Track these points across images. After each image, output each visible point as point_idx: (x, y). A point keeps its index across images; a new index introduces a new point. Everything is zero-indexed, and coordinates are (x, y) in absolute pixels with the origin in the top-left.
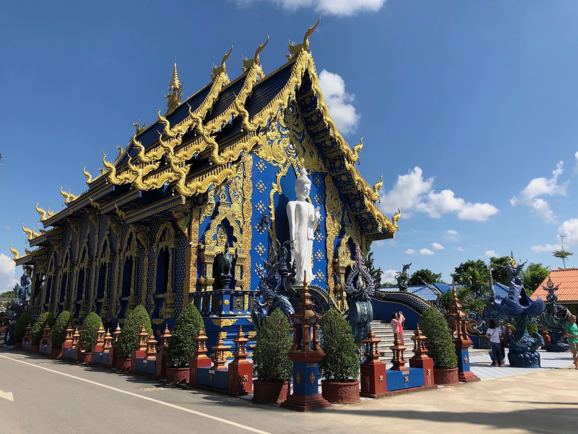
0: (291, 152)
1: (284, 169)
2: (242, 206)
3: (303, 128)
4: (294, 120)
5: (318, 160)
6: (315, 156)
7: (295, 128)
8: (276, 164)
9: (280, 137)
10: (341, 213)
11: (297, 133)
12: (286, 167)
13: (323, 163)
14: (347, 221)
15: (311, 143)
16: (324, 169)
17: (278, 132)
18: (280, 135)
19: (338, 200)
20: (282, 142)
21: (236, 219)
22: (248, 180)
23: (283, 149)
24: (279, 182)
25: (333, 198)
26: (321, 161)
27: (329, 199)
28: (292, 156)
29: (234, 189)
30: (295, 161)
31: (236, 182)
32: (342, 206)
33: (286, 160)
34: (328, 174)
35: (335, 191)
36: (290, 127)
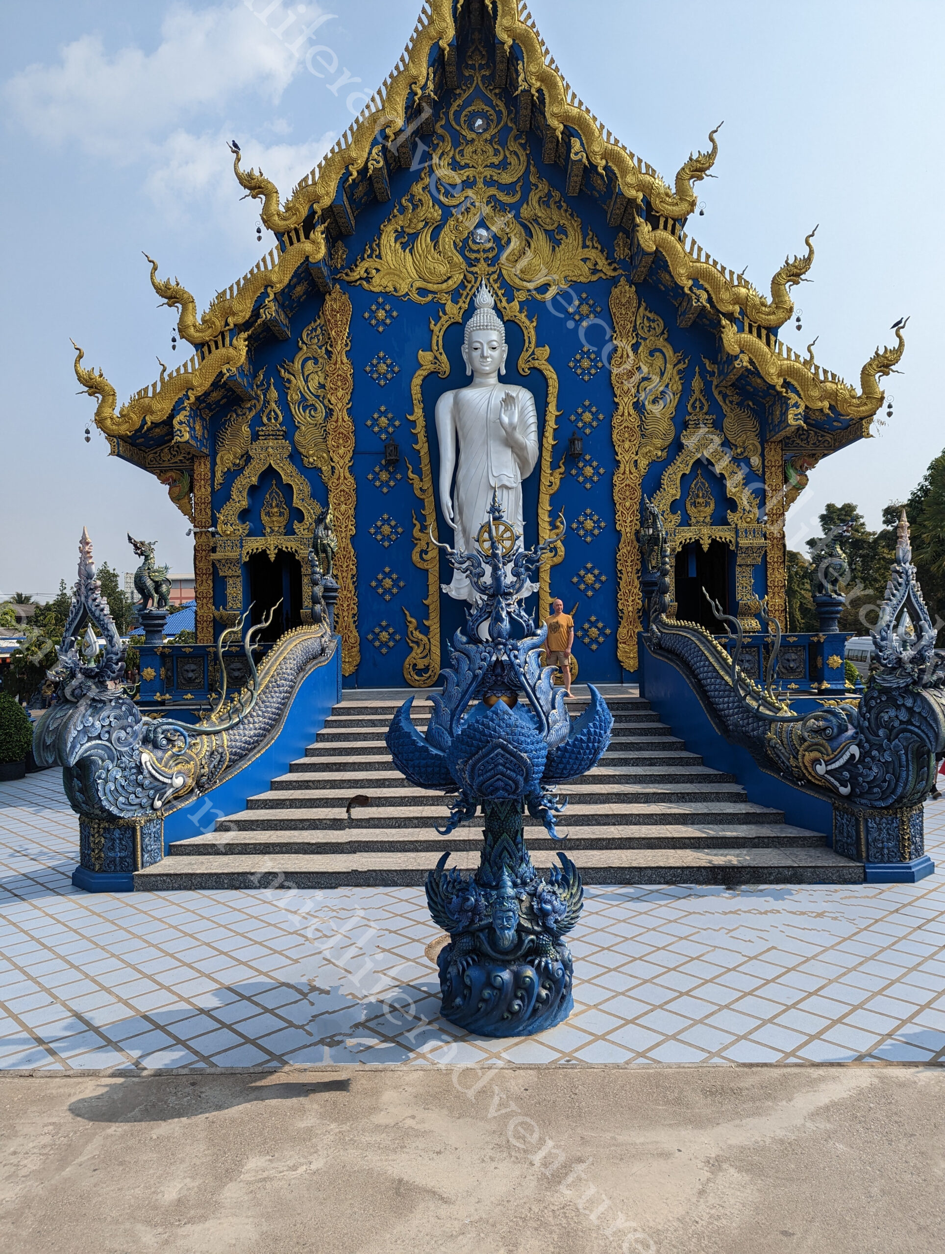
0: (478, 251)
1: (457, 303)
2: (325, 430)
3: (522, 168)
4: (491, 152)
5: (585, 246)
6: (572, 240)
7: (494, 174)
8: (430, 297)
9: (439, 218)
10: (677, 386)
11: (502, 187)
13: (602, 251)
14: (701, 408)
15: (556, 203)
16: (608, 267)
17: (433, 205)
18: (440, 212)
19: (664, 350)
20: (446, 229)
21: (310, 466)
22: (339, 360)
23: (452, 246)
24: (437, 345)
25: (641, 349)
26: (593, 247)
27: (625, 356)
28: (482, 261)
29: (300, 392)
30: (494, 273)
31: (306, 374)
32: (681, 366)
33: (462, 277)
34: (623, 280)
35: (650, 326)
36: (474, 177)
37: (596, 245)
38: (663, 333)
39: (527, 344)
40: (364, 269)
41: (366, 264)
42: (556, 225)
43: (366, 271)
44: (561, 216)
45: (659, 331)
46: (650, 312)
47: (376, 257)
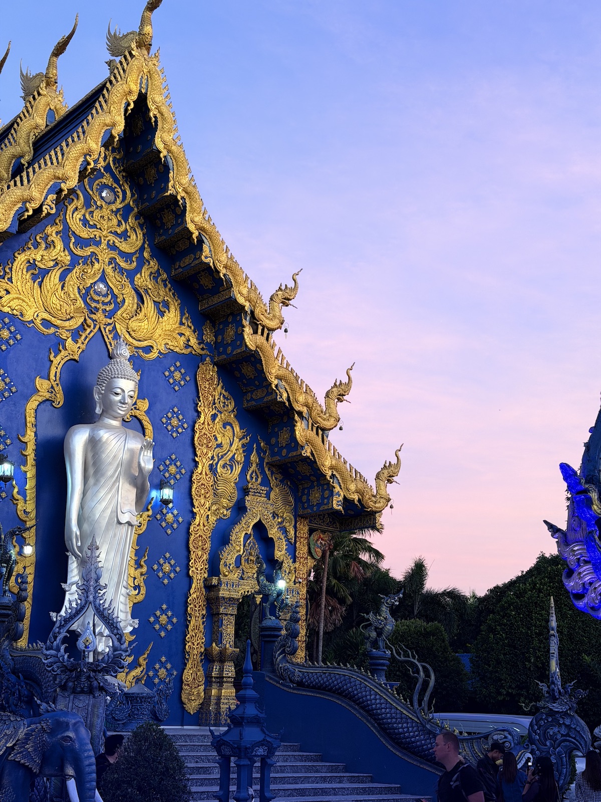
1: (76, 342)
3: (139, 243)
4: (115, 222)
5: (182, 323)
6: (172, 315)
7: (116, 241)
9: (68, 263)
10: (240, 457)
11: (122, 254)
12: (83, 338)
13: (194, 331)
14: (256, 480)
15: (163, 281)
16: (197, 345)
17: (64, 251)
18: (69, 258)
19: (234, 426)
20: (73, 274)
23: (76, 291)
24: (55, 376)
25: (217, 420)
26: (188, 326)
27: (206, 423)
28: (100, 311)
30: (110, 324)
32: (244, 441)
33: (82, 320)
34: (208, 360)
35: (225, 403)
36: (100, 237)
37: (190, 325)
38: (233, 411)
42: (161, 299)
44: (166, 292)
45: (231, 408)
46: (226, 391)
47: (8, 279)
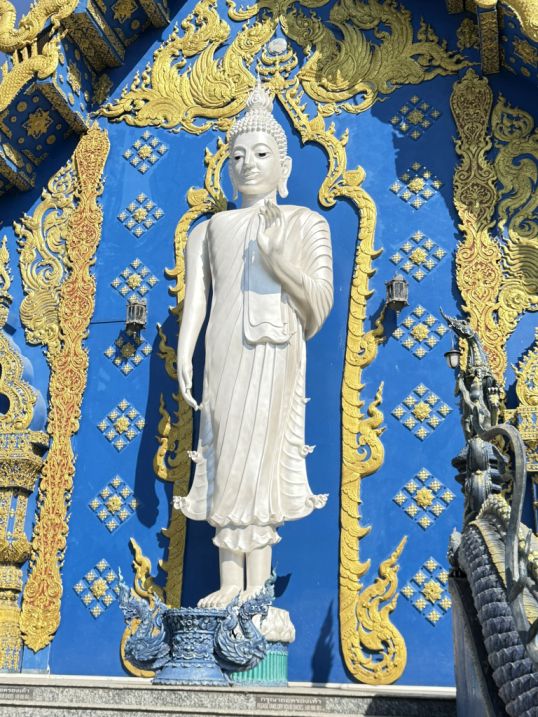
0: (274, 64)
2: (59, 295)
5: (415, 40)
8: (209, 124)
9: (226, 35)
16: (448, 60)
17: (221, 22)
18: (229, 29)
20: (234, 44)
21: (35, 342)
22: (87, 208)
23: (241, 63)
24: (213, 180)
25: (499, 157)
26: (427, 40)
27: (475, 167)
28: (277, 74)
29: (37, 250)
30: (292, 86)
31: (46, 228)
34: (469, 74)
35: (512, 126)
37: (431, 38)
38: (533, 132)
39: (332, 168)
40: (130, 102)
41: (132, 96)
42: (376, 23)
43: (132, 103)
44: (384, 11)
45: (526, 131)
46: (512, 108)
47: (146, 86)
